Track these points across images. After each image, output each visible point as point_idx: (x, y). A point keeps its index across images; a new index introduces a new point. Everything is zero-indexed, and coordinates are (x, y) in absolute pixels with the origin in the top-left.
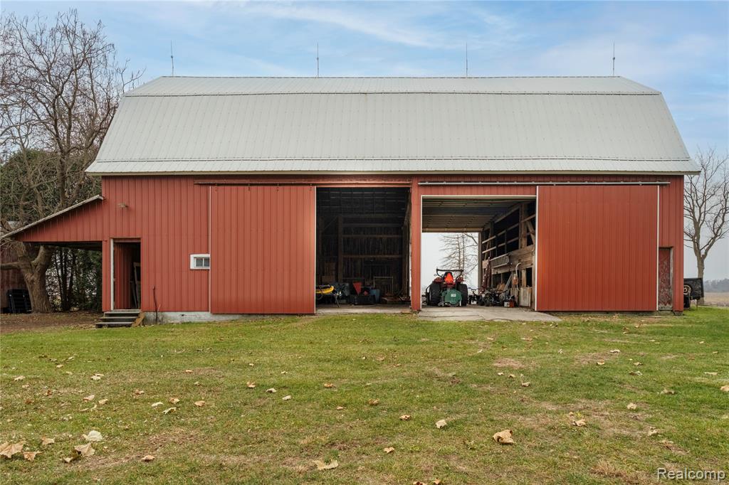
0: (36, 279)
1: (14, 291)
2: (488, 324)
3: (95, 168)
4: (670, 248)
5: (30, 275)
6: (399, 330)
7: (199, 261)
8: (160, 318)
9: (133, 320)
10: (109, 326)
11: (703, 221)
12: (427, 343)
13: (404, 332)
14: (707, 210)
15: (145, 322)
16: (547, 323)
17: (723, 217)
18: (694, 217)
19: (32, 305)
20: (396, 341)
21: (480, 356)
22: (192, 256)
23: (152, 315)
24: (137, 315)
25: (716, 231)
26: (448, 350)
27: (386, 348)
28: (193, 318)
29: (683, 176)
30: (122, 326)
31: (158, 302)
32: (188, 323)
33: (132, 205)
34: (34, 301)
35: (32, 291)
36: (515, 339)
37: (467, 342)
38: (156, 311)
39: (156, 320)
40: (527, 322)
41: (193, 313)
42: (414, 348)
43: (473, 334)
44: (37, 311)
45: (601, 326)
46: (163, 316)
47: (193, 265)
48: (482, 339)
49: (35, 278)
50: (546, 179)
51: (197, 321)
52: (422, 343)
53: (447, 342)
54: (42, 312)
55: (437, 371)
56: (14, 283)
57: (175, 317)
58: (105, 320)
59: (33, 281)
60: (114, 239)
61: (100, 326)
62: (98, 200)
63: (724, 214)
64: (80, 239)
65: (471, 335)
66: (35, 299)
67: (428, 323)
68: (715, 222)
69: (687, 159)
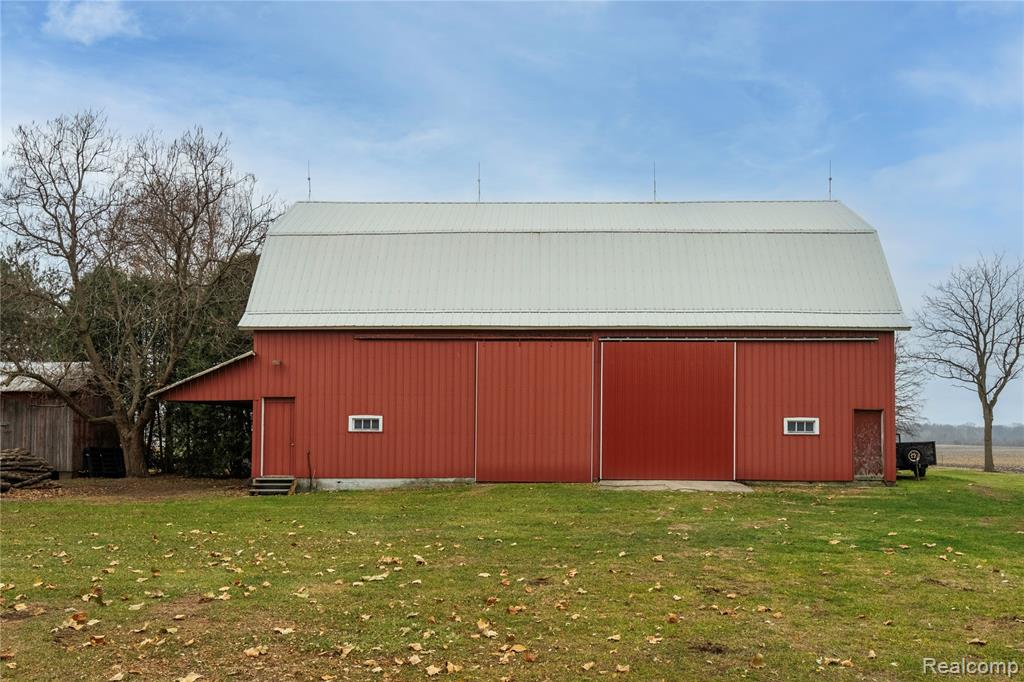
0: (133, 436)
1: (92, 450)
2: (673, 494)
3: (247, 321)
4: (880, 411)
5: (127, 430)
6: (582, 500)
7: (358, 423)
8: (314, 485)
9: (289, 487)
10: (260, 493)
11: (991, 353)
12: (611, 512)
13: (587, 501)
14: (996, 337)
15: (299, 489)
16: (736, 494)
17: (1017, 349)
18: (978, 348)
19: (127, 468)
20: (579, 509)
21: (658, 523)
22: (351, 418)
23: (305, 482)
24: (290, 481)
25: (1008, 367)
26: (629, 518)
27: (573, 515)
28: (351, 485)
29: (893, 332)
30: (277, 493)
31: (312, 465)
32: (345, 491)
33: (286, 362)
34: (130, 463)
35: (128, 450)
36: (696, 509)
37: (648, 511)
38: (311, 478)
39: (310, 488)
40: (714, 493)
41: (351, 480)
42: (598, 516)
43: (656, 503)
44: (134, 476)
45: (791, 497)
46: (318, 484)
47: (351, 428)
48: (663, 509)
49: (132, 434)
50: (740, 335)
51: (354, 488)
52: (606, 512)
53: (629, 511)
54: (139, 476)
55: (620, 532)
56: (90, 439)
57: (330, 483)
58: (257, 487)
59: (130, 439)
60: (266, 399)
61: (253, 494)
62: (251, 356)
63: (1019, 344)
64: (229, 398)
65: (654, 505)
66: (132, 461)
67: (611, 492)
68: (1005, 355)
69: (899, 312)
